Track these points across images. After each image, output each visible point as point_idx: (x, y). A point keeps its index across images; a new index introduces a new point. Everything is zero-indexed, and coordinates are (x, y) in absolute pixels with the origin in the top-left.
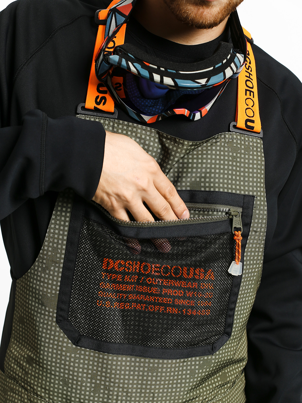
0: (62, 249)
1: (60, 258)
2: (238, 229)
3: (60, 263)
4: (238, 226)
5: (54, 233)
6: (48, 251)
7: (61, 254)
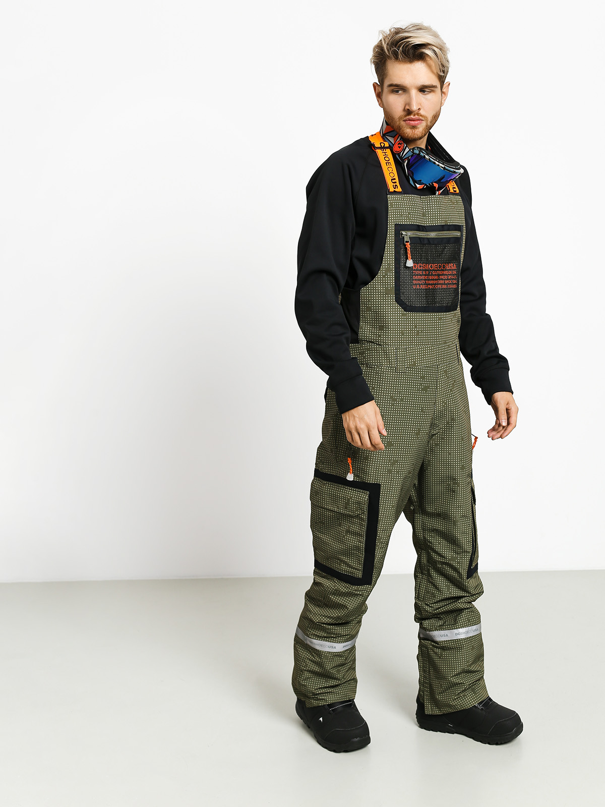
0: (392, 263)
1: (392, 268)
2: (407, 242)
3: (392, 270)
4: (407, 240)
5: (387, 256)
6: (385, 266)
7: (392, 266)
